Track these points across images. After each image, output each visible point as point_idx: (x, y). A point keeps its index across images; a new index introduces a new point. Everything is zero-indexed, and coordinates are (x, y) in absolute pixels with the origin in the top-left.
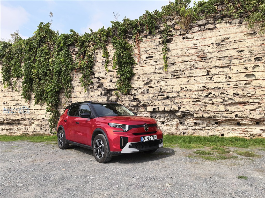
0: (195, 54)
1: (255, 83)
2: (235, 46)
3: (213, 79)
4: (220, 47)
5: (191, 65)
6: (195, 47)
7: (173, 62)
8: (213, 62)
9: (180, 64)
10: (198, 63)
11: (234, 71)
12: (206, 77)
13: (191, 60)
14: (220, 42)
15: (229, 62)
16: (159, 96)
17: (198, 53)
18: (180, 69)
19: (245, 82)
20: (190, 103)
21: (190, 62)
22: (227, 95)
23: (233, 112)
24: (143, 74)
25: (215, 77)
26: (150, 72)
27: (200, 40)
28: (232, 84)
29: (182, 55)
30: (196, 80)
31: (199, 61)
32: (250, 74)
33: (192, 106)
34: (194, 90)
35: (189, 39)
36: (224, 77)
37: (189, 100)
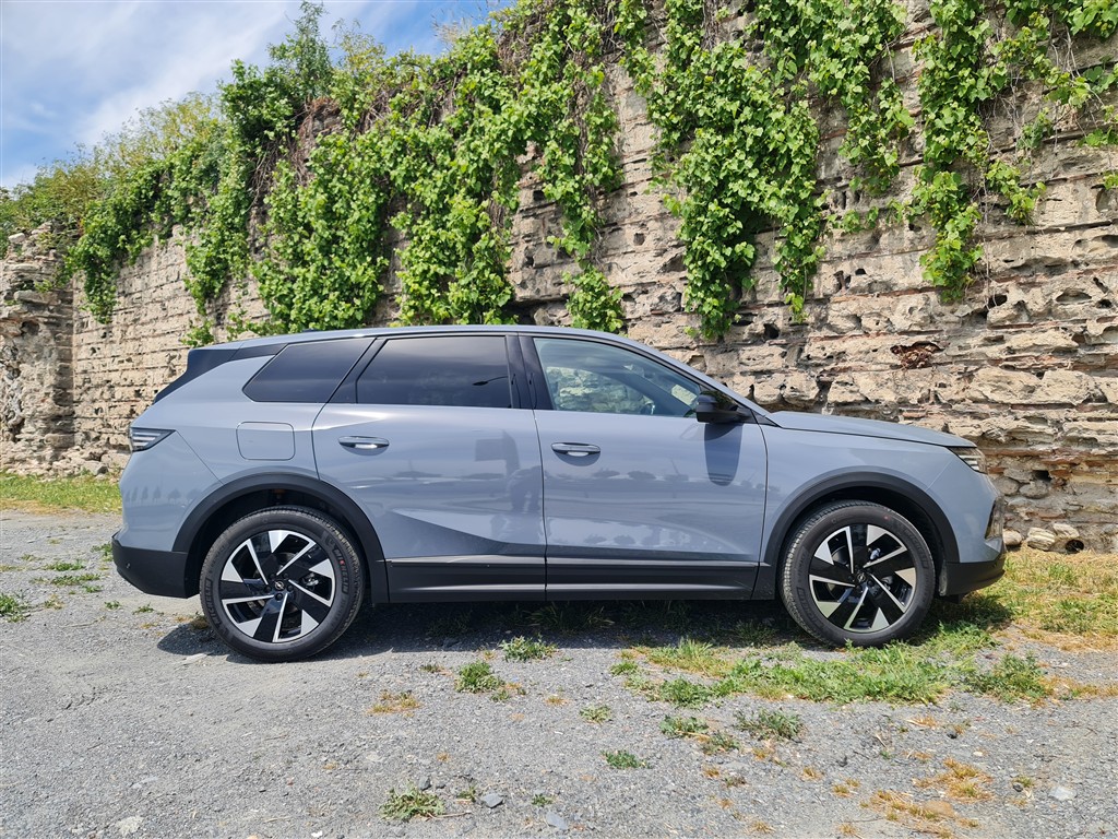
9: (835, 144)
18: (833, 173)
20: (879, 359)
22: (1105, 304)
24: (660, 217)
30: (919, 228)
33: (886, 375)
36: (1085, 193)
37: (873, 342)
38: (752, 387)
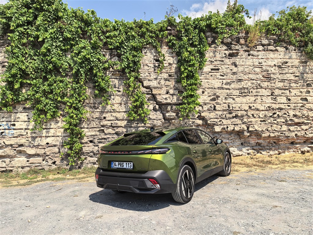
0: (261, 73)
1: (308, 106)
2: (293, 70)
3: (277, 100)
4: (281, 69)
5: (257, 84)
6: (260, 65)
7: (240, 79)
8: (276, 83)
9: (247, 81)
10: (263, 82)
11: (293, 94)
12: (271, 97)
13: (257, 79)
14: (281, 64)
15: (288, 85)
16: (227, 114)
17: (263, 72)
18: (247, 86)
19: (301, 105)
20: (258, 122)
21: (256, 80)
22: (288, 115)
23: (294, 131)
24: (209, 88)
25: (278, 98)
26: (216, 86)
27: (264, 59)
28: (292, 106)
29: (248, 72)
30: (262, 100)
31: (264, 81)
32: (304, 97)
33: (260, 125)
34: (261, 109)
35: (254, 57)
36: (285, 98)
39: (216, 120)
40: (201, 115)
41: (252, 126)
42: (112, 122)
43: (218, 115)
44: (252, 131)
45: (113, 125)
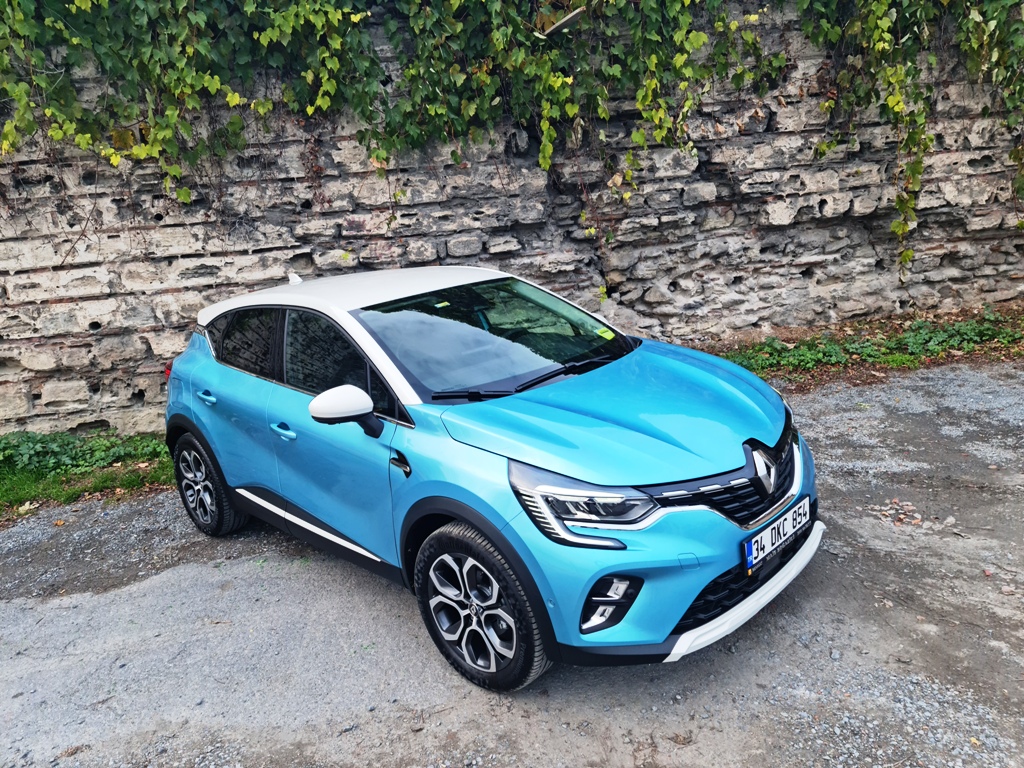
20: (960, 170)
33: (965, 183)
37: (954, 157)
38: (852, 201)
39: (776, 175)
40: (710, 158)
41: (933, 187)
42: (340, 221)
43: (783, 153)
44: (932, 208)
45: (344, 233)
